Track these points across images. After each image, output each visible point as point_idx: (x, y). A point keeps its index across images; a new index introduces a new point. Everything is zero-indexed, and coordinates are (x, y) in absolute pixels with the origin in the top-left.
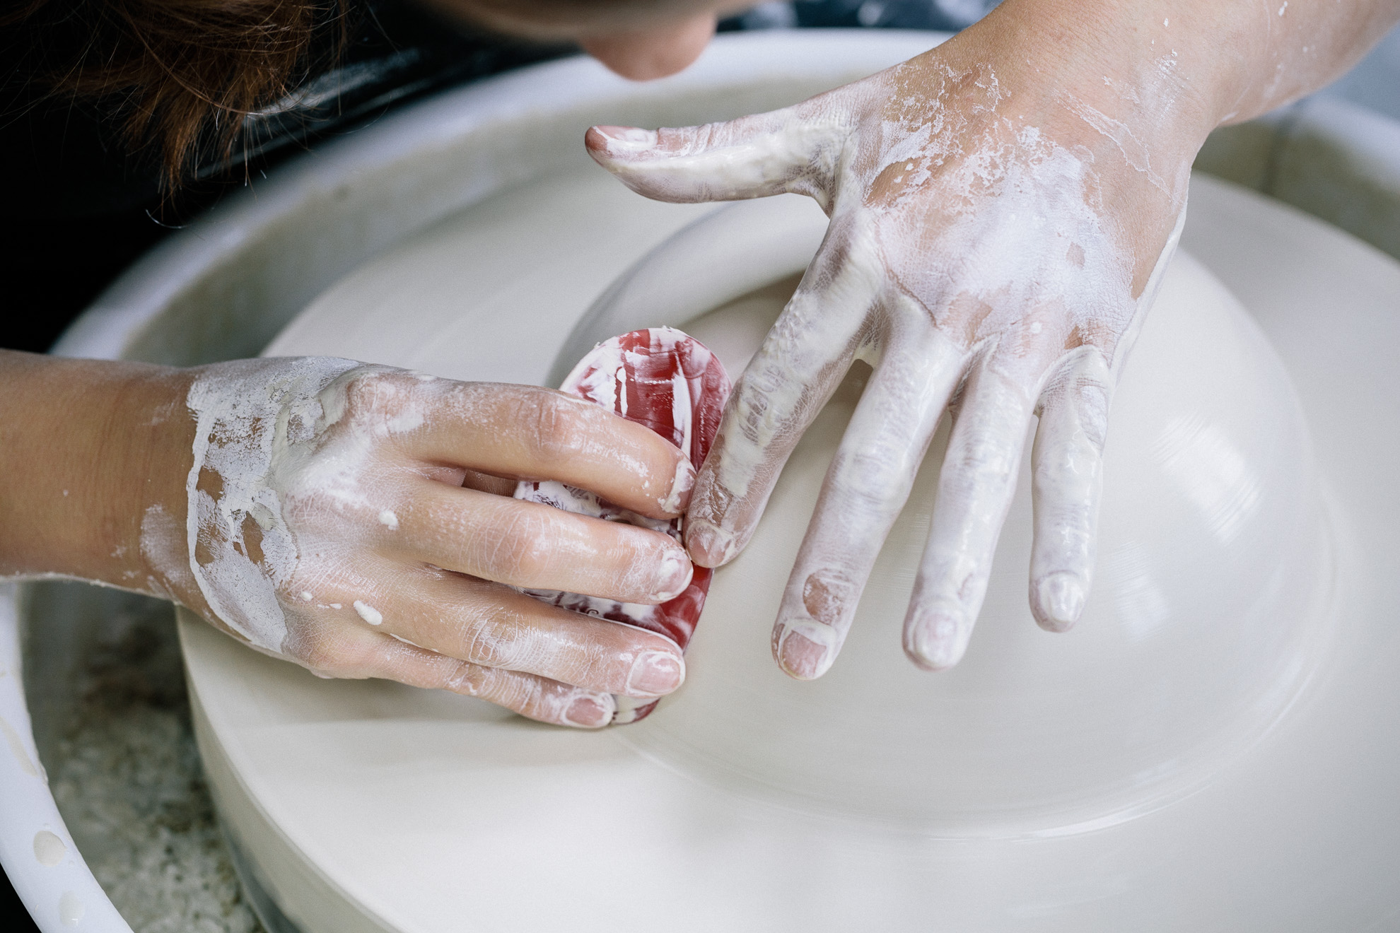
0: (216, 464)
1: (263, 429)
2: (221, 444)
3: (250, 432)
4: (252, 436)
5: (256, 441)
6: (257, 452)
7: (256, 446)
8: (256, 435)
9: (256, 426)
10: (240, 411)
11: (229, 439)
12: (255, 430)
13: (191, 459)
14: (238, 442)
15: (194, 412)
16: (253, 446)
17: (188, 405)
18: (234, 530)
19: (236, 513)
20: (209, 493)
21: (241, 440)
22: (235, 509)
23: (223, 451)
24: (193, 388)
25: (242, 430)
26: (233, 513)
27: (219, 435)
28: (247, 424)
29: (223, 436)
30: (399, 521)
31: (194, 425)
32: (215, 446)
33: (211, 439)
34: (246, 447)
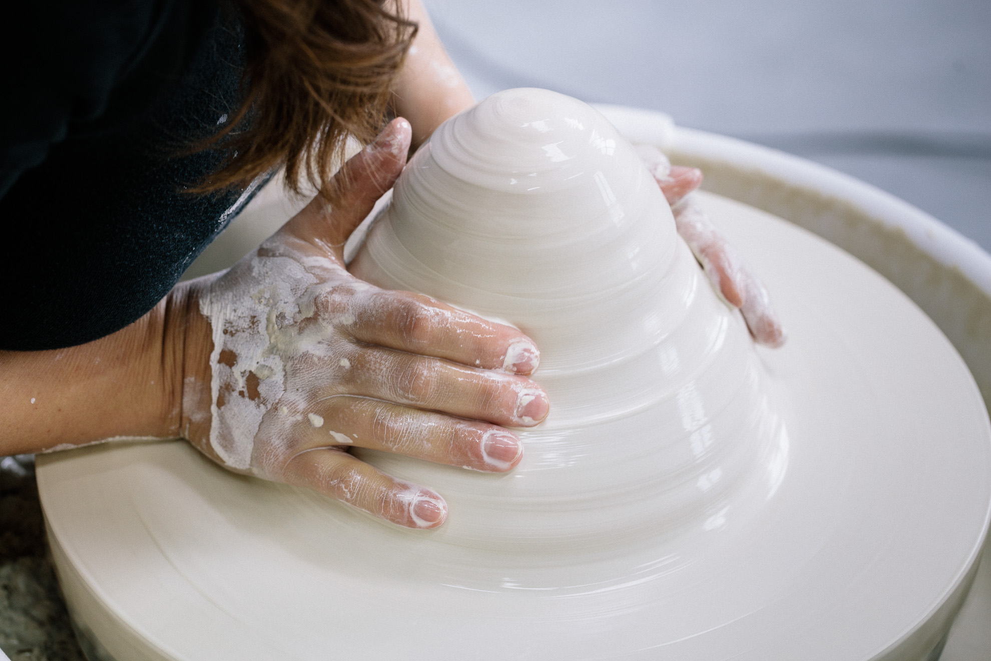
0: (230, 347)
1: (259, 322)
2: (232, 335)
3: (251, 325)
4: (252, 327)
5: (255, 329)
6: (258, 335)
7: (256, 332)
8: (255, 326)
9: (254, 320)
10: (239, 313)
11: (237, 331)
12: (253, 323)
13: (212, 346)
14: (243, 331)
15: (207, 317)
16: (254, 332)
17: (202, 313)
18: (241, 384)
19: (243, 373)
20: (227, 364)
21: (245, 330)
22: (243, 370)
23: (234, 338)
24: (201, 302)
25: (245, 324)
26: (242, 373)
27: (230, 329)
28: (248, 320)
29: (232, 329)
30: (351, 363)
31: (209, 325)
32: (228, 336)
33: (225, 332)
34: (250, 334)
